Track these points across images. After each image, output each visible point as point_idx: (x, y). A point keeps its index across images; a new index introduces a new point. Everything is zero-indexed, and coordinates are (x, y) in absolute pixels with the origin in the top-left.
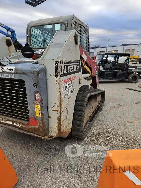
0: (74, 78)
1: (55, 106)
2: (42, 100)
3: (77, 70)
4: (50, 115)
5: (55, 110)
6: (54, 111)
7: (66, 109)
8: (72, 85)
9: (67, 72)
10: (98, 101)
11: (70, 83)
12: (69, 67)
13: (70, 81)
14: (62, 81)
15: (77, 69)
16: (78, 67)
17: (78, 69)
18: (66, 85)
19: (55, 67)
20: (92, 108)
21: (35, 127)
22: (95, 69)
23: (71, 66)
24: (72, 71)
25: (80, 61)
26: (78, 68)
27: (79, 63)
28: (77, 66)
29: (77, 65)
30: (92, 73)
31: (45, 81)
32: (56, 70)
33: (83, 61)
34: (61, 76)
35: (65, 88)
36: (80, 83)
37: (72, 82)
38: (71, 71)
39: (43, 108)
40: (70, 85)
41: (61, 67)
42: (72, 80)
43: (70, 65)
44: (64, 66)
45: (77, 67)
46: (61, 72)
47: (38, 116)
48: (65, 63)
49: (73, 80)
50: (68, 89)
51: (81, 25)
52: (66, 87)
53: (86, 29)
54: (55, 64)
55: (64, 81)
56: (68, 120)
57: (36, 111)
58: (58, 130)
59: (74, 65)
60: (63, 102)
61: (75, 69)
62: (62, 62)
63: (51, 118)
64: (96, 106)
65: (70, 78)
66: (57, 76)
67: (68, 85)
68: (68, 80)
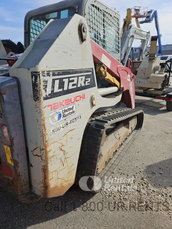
0: (81, 98)
1: (36, 148)
2: (13, 139)
4: (31, 162)
5: (37, 155)
7: (62, 150)
9: (61, 90)
10: (130, 127)
11: (71, 107)
12: (66, 81)
13: (69, 104)
14: (48, 106)
15: (87, 82)
16: (89, 79)
18: (59, 111)
19: (32, 82)
20: (119, 138)
22: (127, 79)
23: (71, 79)
28: (86, 78)
29: (87, 76)
30: (122, 86)
31: (18, 106)
32: (34, 88)
33: (104, 67)
36: (93, 105)
37: (74, 105)
38: (71, 87)
39: (16, 152)
41: (46, 82)
42: (74, 102)
43: (69, 78)
44: (54, 80)
45: (87, 79)
46: (46, 91)
47: (10, 163)
48: (54, 75)
49: (77, 101)
51: (105, 12)
52: (60, 115)
53: (115, 18)
54: (32, 78)
55: (53, 106)
56: (66, 168)
58: (43, 187)
59: (78, 77)
60: (52, 141)
61: (81, 83)
62: (46, 72)
63: (32, 166)
64: (127, 134)
65: (69, 99)
66: (36, 99)
67: (66, 111)
68: (64, 104)
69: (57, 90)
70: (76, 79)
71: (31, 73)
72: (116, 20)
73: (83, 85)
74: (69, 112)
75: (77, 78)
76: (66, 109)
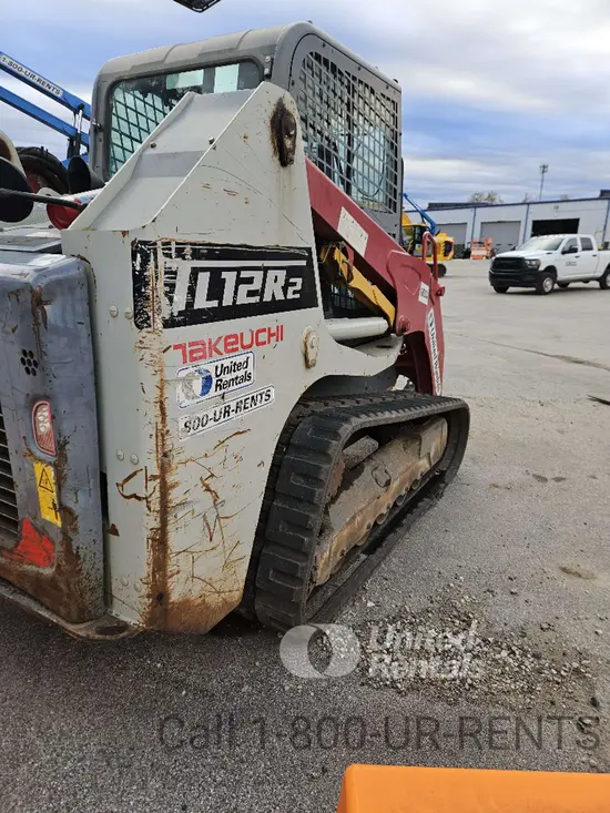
0: (270, 335)
1: (135, 474)
2: (66, 443)
3: (290, 296)
4: (113, 520)
5: (135, 496)
6: (133, 499)
7: (208, 490)
8: (250, 369)
9: (215, 303)
10: (423, 452)
11: (238, 360)
12: (230, 278)
13: (237, 349)
14: (176, 347)
15: (291, 289)
16: (299, 281)
17: (295, 292)
18: (205, 367)
19: (134, 271)
20: (388, 483)
21: (41, 570)
22: (417, 295)
23: (244, 274)
24: (255, 299)
25: (309, 250)
26: (299, 287)
27: (304, 263)
28: (289, 276)
29: (292, 272)
30: (401, 317)
31: (85, 342)
32: (137, 291)
33: (344, 252)
34: (170, 323)
35: (198, 385)
36: (308, 364)
37: (251, 355)
38: (243, 299)
39: (70, 483)
40: (241, 373)
41: (172, 273)
42: (250, 346)
43: (239, 270)
44: (195, 272)
45: (292, 280)
46: (171, 300)
47: (48, 518)
48: (196, 255)
49: (258, 344)
50: (220, 392)
51: (354, 78)
52: (208, 379)
53: (383, 101)
54: (134, 258)
55: (188, 349)
56: (220, 549)
57: (42, 494)
58: (149, 596)
59: (266, 270)
60: (182, 457)
61: (274, 290)
62: (173, 246)
63: (117, 534)
64: (413, 473)
65: (235, 336)
66: (142, 322)
67: (224, 370)
68: (221, 347)
69: (201, 302)
70: (258, 275)
71: (133, 243)
72: (389, 106)
73: (279, 296)
74: (233, 375)
75: (262, 272)
76: (227, 363)
